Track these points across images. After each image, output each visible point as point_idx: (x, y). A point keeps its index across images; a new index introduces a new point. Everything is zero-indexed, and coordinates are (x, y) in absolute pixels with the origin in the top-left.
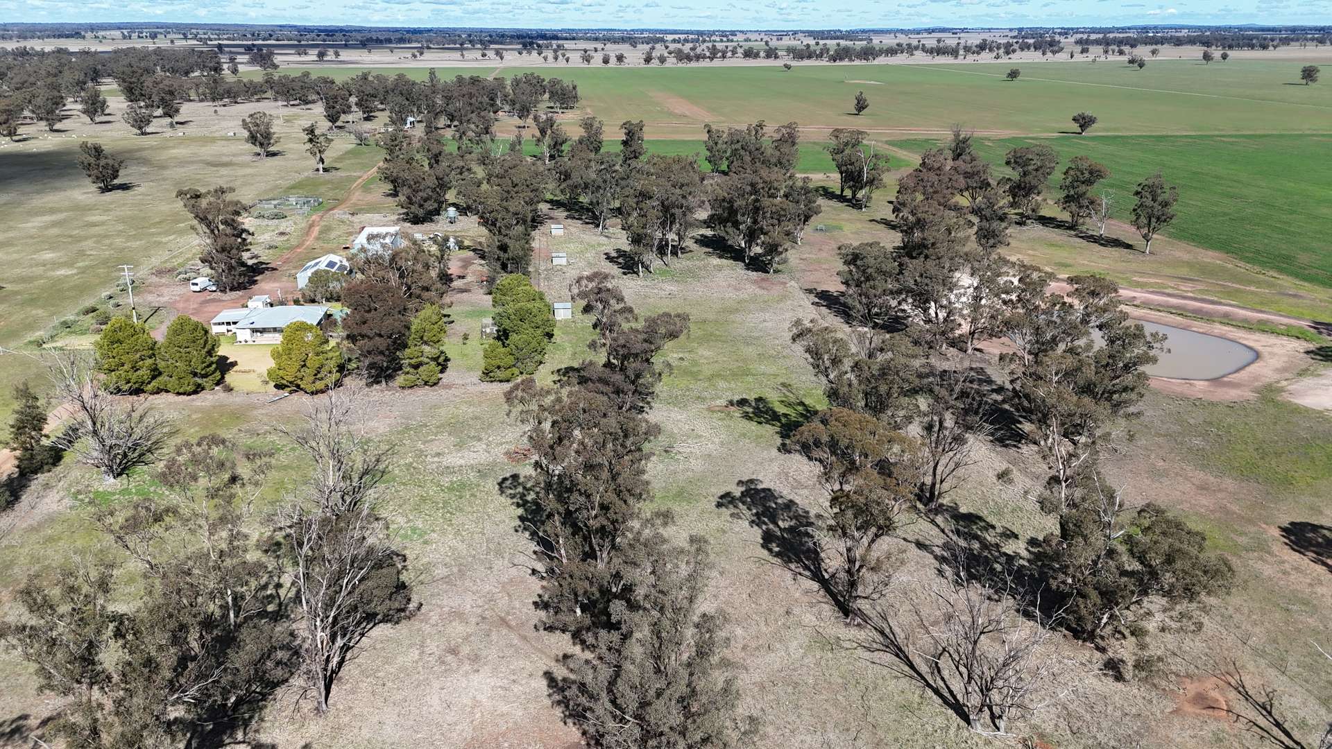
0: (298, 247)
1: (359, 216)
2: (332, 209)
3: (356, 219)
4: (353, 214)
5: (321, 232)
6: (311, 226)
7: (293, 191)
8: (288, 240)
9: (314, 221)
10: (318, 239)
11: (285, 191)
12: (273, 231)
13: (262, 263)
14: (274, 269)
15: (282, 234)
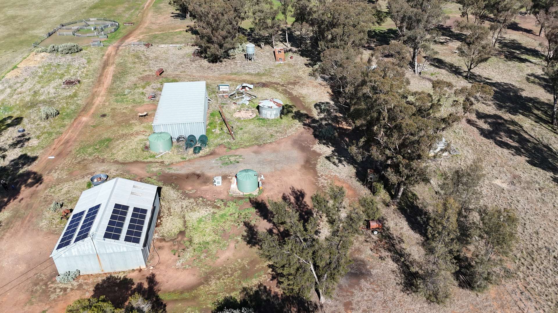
0: (85, 109)
1: (154, 48)
2: (126, 37)
3: (151, 53)
4: (147, 45)
5: (116, 78)
6: (106, 65)
7: (95, 11)
8: (75, 95)
9: (109, 56)
10: (110, 91)
11: (87, 12)
12: (62, 75)
13: (26, 159)
14: (38, 179)
15: (69, 83)
